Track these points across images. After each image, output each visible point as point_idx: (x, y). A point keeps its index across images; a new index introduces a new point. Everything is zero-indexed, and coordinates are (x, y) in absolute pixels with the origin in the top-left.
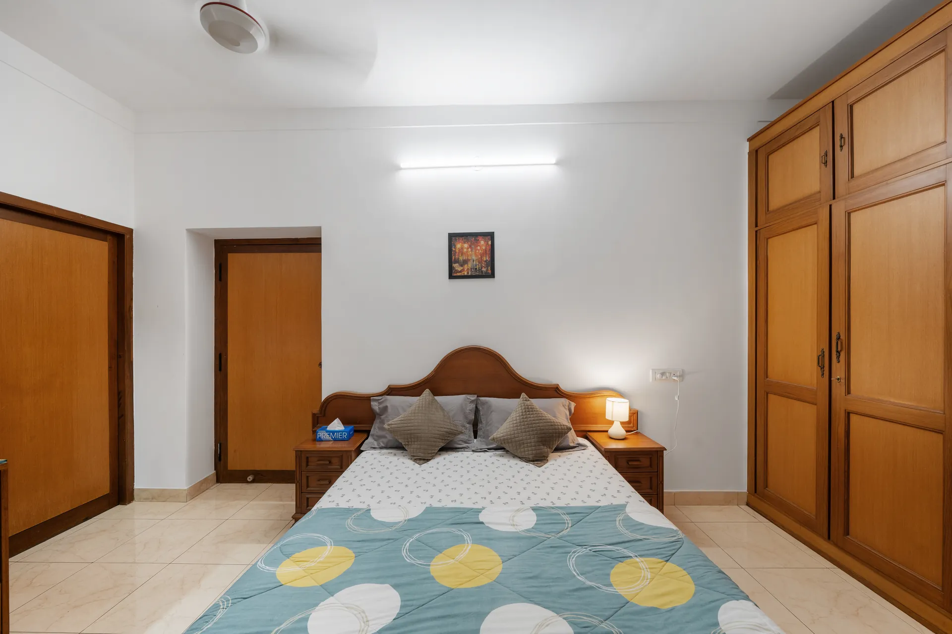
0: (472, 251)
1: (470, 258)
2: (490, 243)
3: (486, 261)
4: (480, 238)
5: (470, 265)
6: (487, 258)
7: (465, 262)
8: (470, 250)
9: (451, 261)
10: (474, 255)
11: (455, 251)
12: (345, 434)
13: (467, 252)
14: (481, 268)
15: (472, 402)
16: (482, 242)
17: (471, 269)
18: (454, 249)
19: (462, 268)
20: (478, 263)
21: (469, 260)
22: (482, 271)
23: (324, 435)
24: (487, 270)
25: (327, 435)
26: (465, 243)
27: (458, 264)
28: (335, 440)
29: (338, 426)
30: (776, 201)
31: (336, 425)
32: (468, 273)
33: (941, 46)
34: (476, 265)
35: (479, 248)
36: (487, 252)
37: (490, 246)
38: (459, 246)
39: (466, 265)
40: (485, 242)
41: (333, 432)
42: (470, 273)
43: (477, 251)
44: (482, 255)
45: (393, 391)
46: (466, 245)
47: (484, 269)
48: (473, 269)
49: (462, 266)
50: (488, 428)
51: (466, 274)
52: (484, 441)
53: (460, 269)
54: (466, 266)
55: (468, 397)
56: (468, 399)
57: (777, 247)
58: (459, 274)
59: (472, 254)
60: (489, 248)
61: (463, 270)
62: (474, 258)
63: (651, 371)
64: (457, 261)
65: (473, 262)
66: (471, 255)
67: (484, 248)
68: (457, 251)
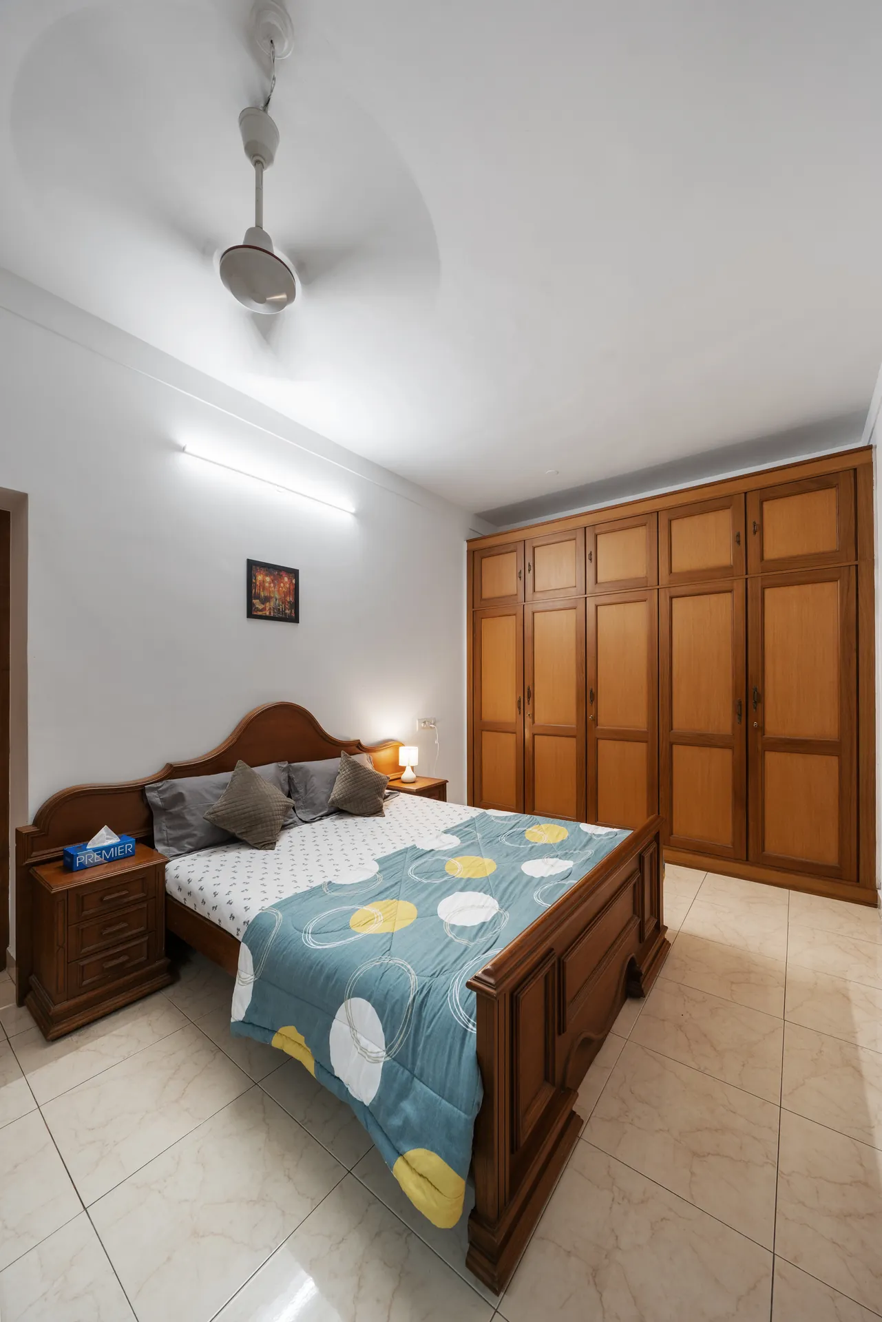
0: (274, 587)
1: (272, 595)
2: (294, 581)
3: (289, 602)
4: (283, 573)
5: (272, 604)
6: (291, 599)
7: (266, 600)
8: (272, 585)
9: (251, 596)
10: (276, 592)
11: (255, 583)
12: (129, 847)
13: (270, 587)
14: (285, 610)
15: (284, 770)
16: (286, 579)
17: (274, 608)
18: (254, 581)
19: (263, 606)
20: (281, 603)
21: (272, 598)
22: (285, 613)
23: (89, 857)
24: (291, 612)
25: (96, 856)
26: (267, 575)
27: (258, 601)
28: (111, 860)
29: (107, 839)
30: (487, 593)
31: (105, 838)
32: (270, 613)
33: (573, 537)
34: (279, 605)
35: (282, 585)
36: (291, 592)
37: (294, 586)
38: (260, 578)
40: (289, 579)
41: (107, 849)
42: (272, 614)
43: (280, 588)
44: (286, 594)
45: (175, 771)
46: (268, 579)
47: (287, 611)
48: (276, 609)
49: (263, 604)
50: (311, 796)
51: (268, 614)
52: (308, 811)
53: (261, 607)
54: (268, 604)
55: (277, 765)
56: (278, 767)
57: (487, 625)
58: (260, 613)
59: (275, 590)
60: (292, 587)
61: (264, 609)
62: (277, 596)
63: (417, 721)
64: (258, 597)
65: (276, 600)
66: (273, 592)
67: (287, 586)
68: (258, 583)
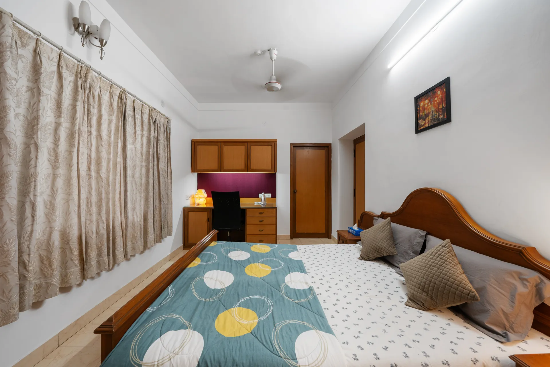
0: (431, 104)
1: (430, 111)
2: (446, 88)
3: (442, 109)
4: (437, 89)
5: (430, 117)
6: (443, 106)
7: (427, 115)
8: (429, 104)
9: (417, 119)
11: (419, 110)
13: (428, 106)
14: (439, 116)
16: (439, 92)
17: (431, 120)
18: (419, 108)
19: (424, 122)
20: (436, 113)
21: (430, 113)
22: (439, 119)
24: (444, 116)
26: (426, 100)
27: (421, 120)
32: (429, 125)
34: (435, 116)
35: (436, 99)
36: (443, 99)
37: (445, 93)
38: (422, 104)
39: (427, 118)
40: (442, 90)
42: (430, 124)
43: (435, 102)
44: (439, 104)
46: (427, 101)
47: (441, 117)
48: (433, 119)
49: (424, 120)
51: (427, 125)
54: (427, 120)
55: (419, 232)
56: (419, 233)
58: (423, 127)
59: (431, 106)
60: (444, 95)
61: (425, 123)
62: (433, 109)
64: (422, 117)
65: (432, 113)
66: (431, 108)
67: (440, 97)
68: (421, 109)
